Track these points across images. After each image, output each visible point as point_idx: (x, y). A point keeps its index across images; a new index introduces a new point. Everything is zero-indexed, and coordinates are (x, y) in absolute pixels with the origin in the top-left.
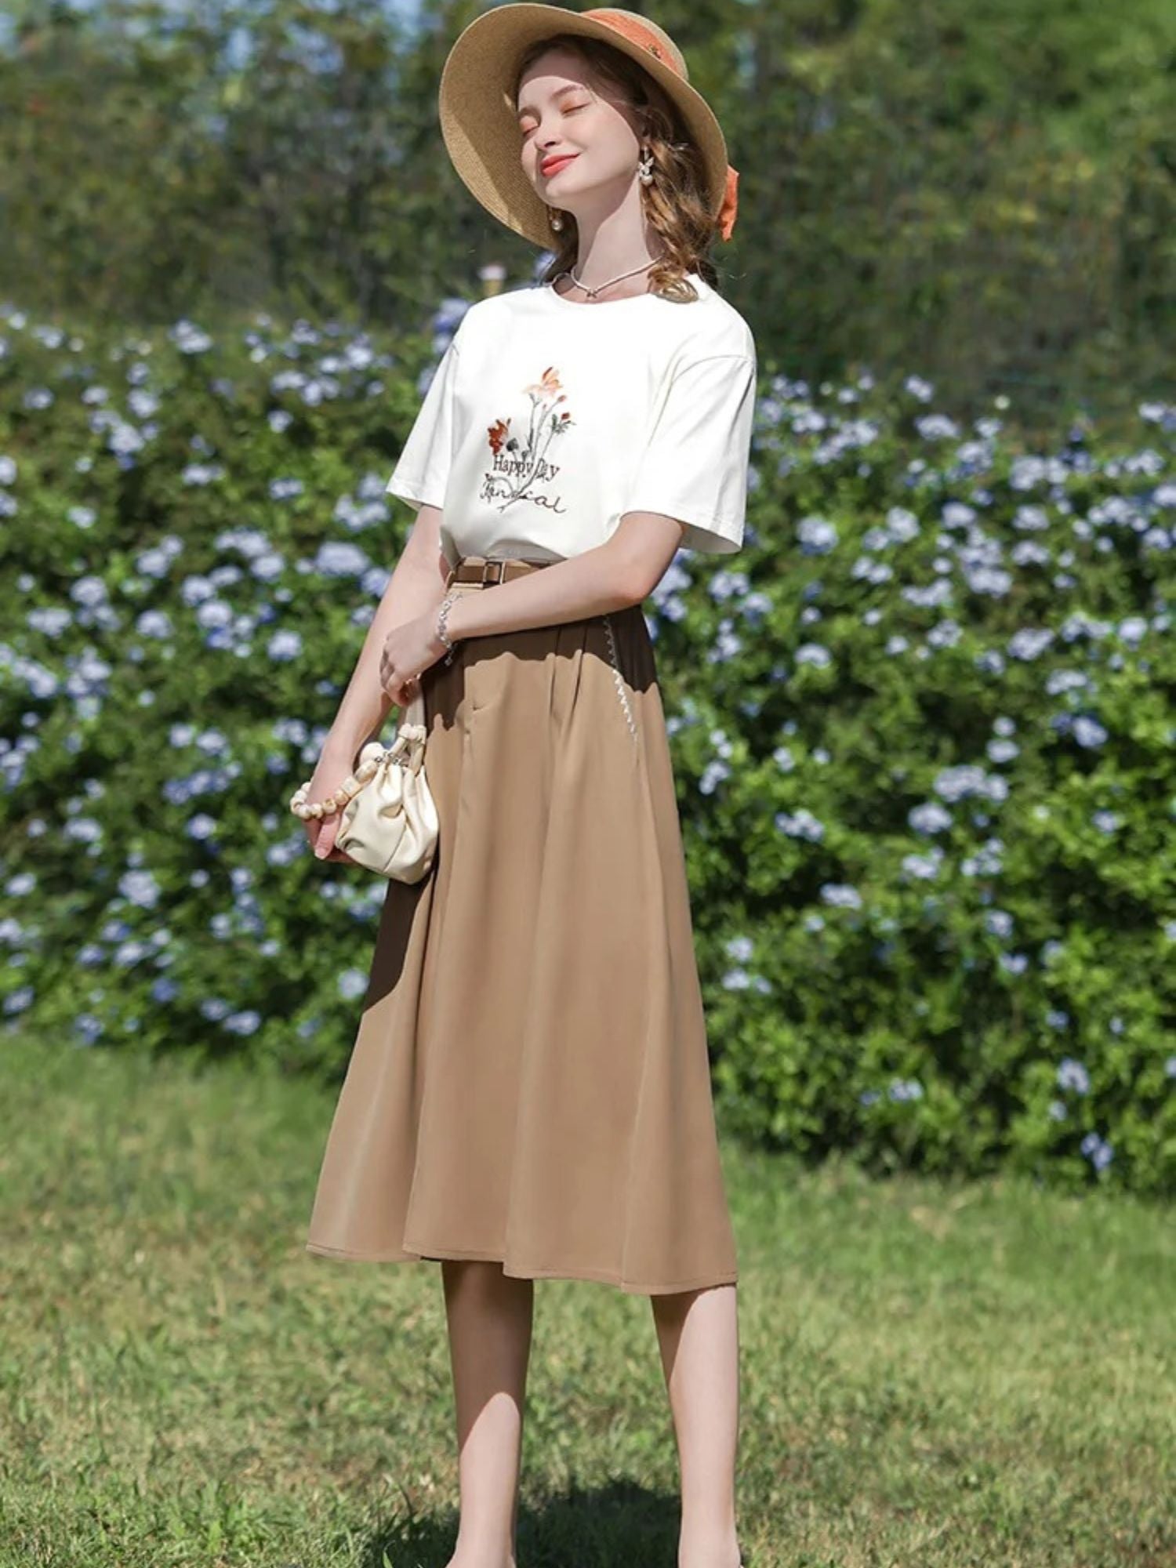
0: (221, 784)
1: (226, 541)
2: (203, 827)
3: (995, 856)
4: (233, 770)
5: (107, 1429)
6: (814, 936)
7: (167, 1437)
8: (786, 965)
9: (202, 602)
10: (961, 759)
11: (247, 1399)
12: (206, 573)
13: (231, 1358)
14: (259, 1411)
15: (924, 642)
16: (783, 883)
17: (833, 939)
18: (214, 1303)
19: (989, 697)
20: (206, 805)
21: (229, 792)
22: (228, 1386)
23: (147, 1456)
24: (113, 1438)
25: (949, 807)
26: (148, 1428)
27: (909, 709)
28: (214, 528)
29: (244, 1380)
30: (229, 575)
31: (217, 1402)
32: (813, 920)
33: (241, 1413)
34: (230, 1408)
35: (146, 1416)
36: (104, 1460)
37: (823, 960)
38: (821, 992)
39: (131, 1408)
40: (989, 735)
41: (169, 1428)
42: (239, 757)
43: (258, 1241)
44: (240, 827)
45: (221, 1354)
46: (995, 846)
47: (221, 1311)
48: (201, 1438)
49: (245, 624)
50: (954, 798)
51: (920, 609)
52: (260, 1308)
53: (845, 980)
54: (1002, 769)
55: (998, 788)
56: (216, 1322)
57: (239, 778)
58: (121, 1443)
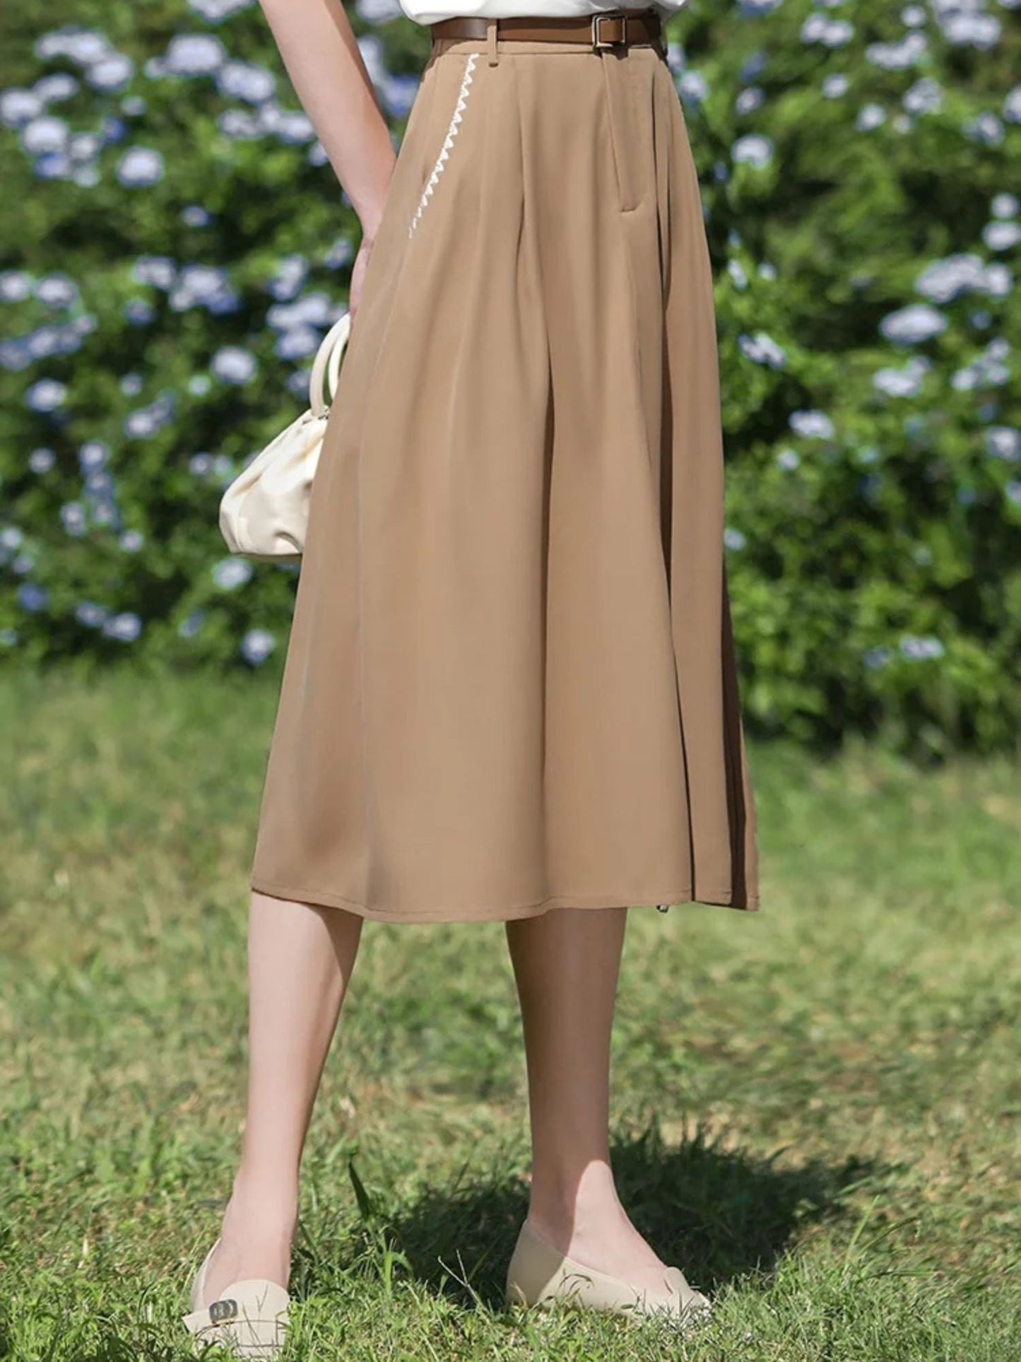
0: (70, 341)
1: (52, 46)
2: (49, 396)
3: (1001, 362)
4: (83, 323)
5: (38, 1072)
6: (791, 475)
7: (106, 1076)
8: (762, 513)
9: (25, 121)
10: (956, 248)
11: (190, 1027)
12: (28, 85)
13: (172, 983)
14: (201, 1042)
15: (903, 110)
16: (753, 417)
17: (811, 476)
18: (147, 921)
19: (985, 173)
20: (52, 369)
21: (83, 351)
22: (171, 1015)
23: (82, 1097)
24: (46, 1080)
25: (942, 308)
26: (86, 1068)
27: (888, 196)
28: (34, 31)
29: (186, 1004)
30: (60, 87)
31: (160, 1035)
32: (787, 457)
33: (185, 1043)
34: (174, 1039)
35: (83, 1055)
36: (34, 1106)
37: (803, 503)
38: (804, 541)
39: (65, 1045)
40: (985, 217)
41: (108, 1065)
42: (92, 308)
43: (185, 852)
44: (93, 392)
45: (161, 978)
46: (999, 350)
47: (155, 930)
48: (140, 1073)
49: (86, 146)
50: (944, 297)
51: (890, 72)
52: (193, 924)
53: (829, 525)
54: (1002, 257)
55: (998, 280)
56: (151, 942)
57: (95, 334)
58: (54, 1087)
